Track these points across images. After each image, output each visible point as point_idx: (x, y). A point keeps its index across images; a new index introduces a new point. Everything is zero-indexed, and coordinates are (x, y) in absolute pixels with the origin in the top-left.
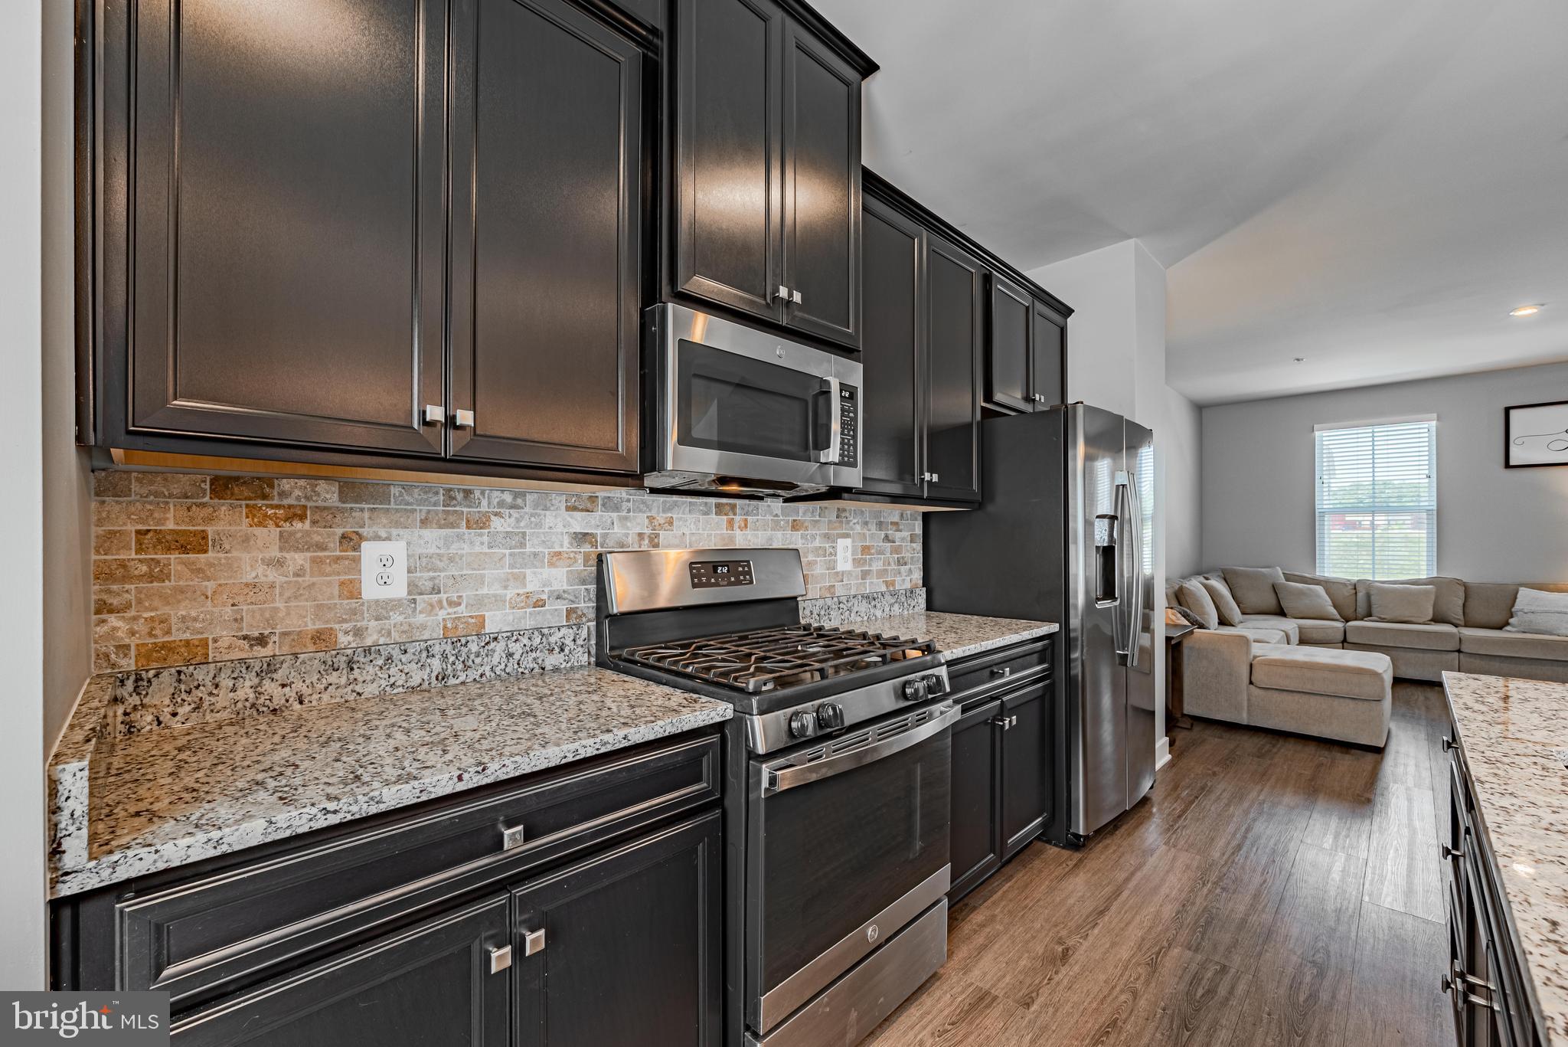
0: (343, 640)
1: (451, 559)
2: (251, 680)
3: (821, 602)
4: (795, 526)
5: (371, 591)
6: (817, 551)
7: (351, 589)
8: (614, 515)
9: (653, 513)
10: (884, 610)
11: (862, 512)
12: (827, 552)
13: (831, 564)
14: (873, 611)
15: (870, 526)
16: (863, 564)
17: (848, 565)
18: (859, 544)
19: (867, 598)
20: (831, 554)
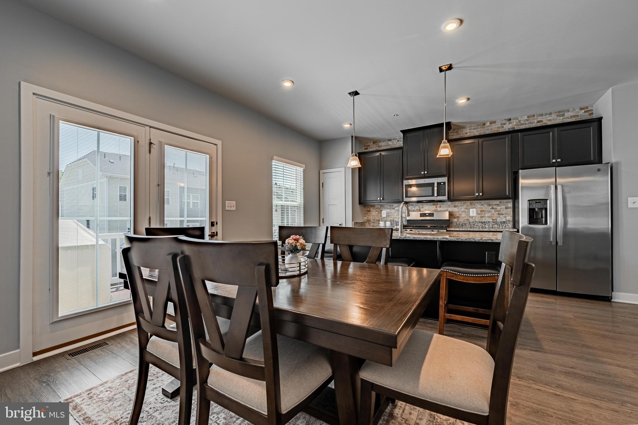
1: (391, 213)
2: (373, 223)
4: (455, 207)
5: (383, 216)
6: (463, 212)
7: (381, 216)
8: (413, 207)
9: (420, 206)
10: (489, 226)
11: (481, 203)
12: (466, 212)
13: (468, 214)
14: (484, 226)
15: (484, 205)
16: (481, 215)
17: (475, 215)
18: (479, 210)
19: (482, 222)
20: (468, 212)
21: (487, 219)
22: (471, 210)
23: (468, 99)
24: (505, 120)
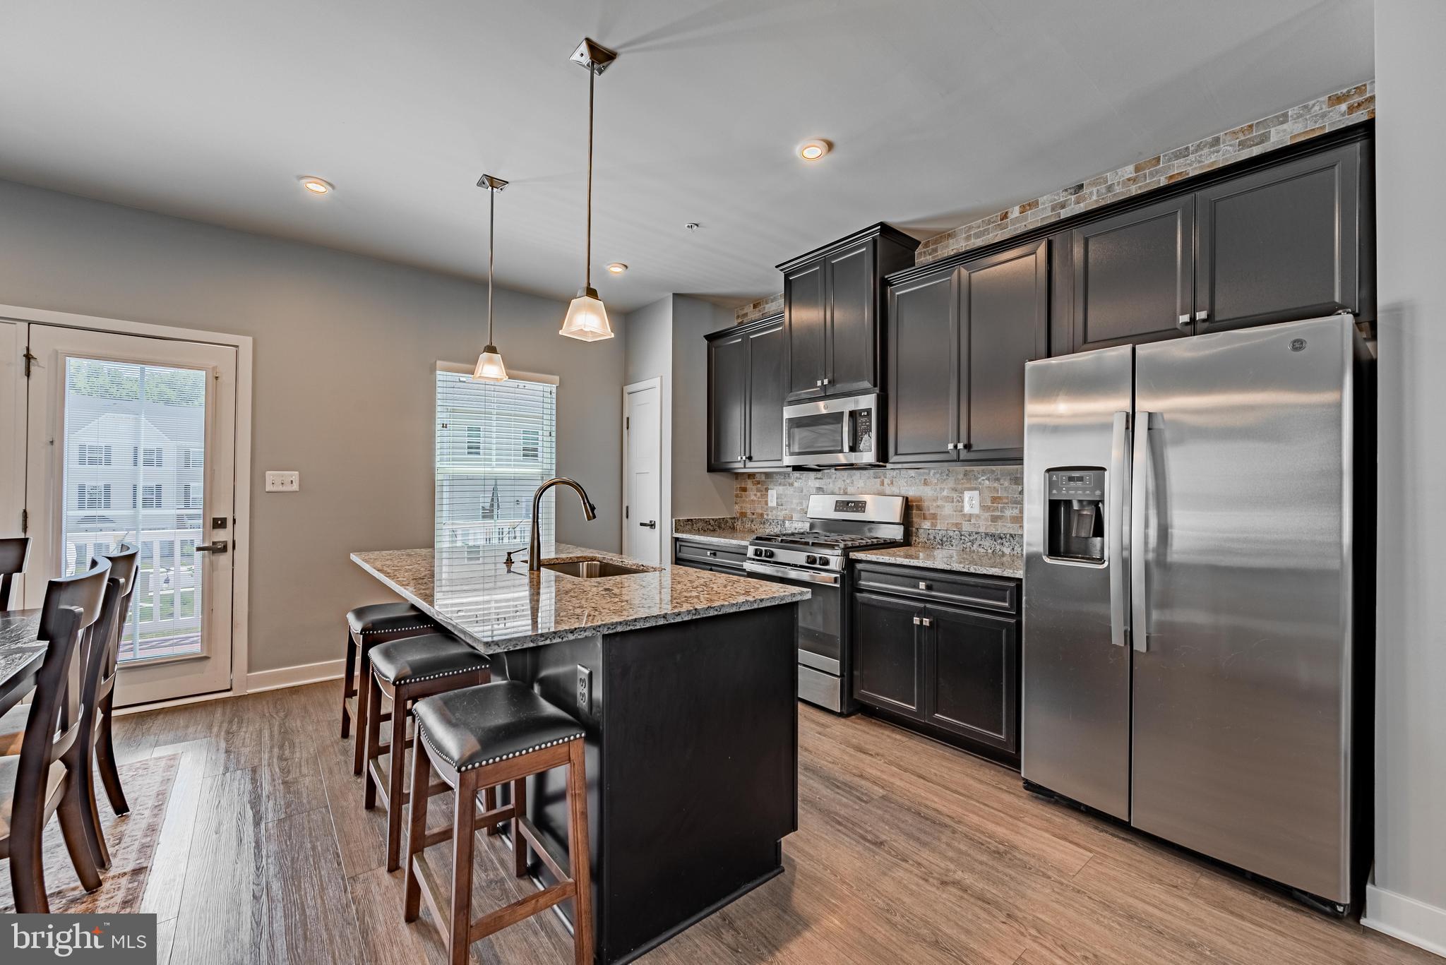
0: (765, 516)
1: (785, 496)
2: (750, 523)
3: (944, 532)
4: (926, 483)
5: (770, 504)
6: (946, 499)
7: (766, 503)
8: (830, 480)
9: (845, 478)
10: (1013, 549)
11: (993, 472)
12: (955, 500)
13: (959, 508)
14: (998, 547)
15: (1002, 481)
16: (993, 511)
17: (976, 511)
18: (988, 495)
19: (993, 536)
20: (958, 501)
21: (1009, 525)
22: (967, 495)
23: (830, 146)
24: (1066, 190)
